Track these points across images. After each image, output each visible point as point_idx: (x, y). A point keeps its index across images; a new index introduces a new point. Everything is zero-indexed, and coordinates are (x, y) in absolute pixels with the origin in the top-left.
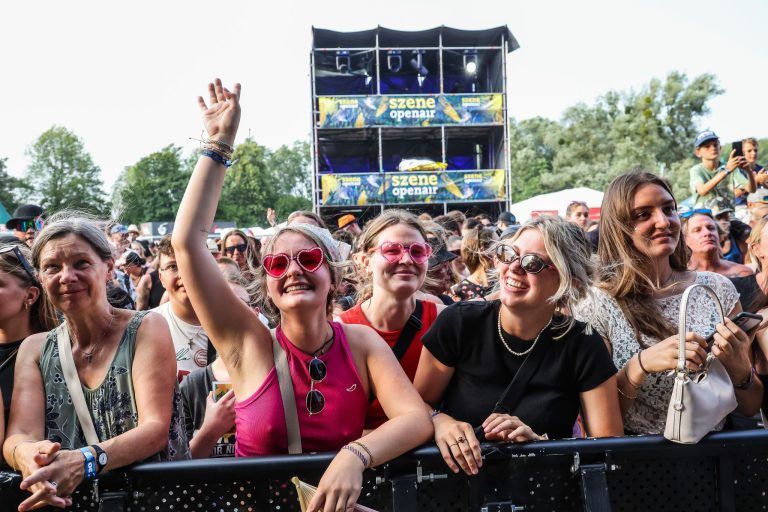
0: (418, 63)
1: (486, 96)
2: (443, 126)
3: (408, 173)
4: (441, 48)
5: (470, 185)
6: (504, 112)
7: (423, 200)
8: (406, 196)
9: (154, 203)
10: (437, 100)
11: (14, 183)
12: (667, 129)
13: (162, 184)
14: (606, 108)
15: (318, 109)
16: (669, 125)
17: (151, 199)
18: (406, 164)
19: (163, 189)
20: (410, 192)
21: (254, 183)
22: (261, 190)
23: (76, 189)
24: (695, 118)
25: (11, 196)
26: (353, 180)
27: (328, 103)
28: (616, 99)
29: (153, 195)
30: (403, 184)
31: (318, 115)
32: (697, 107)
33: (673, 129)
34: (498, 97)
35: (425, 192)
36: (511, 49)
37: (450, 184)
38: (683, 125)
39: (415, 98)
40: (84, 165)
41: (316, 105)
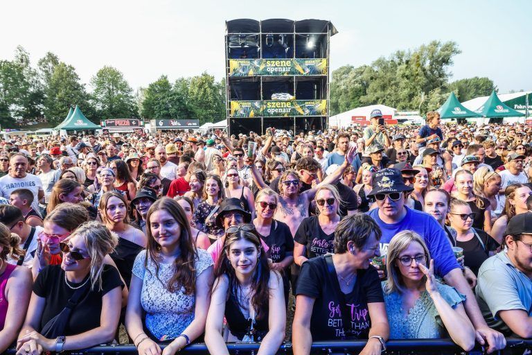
0: (282, 41)
1: (318, 60)
2: (294, 76)
3: (276, 101)
4: (295, 33)
5: (308, 108)
6: (327, 69)
7: (283, 115)
8: (275, 113)
9: (160, 108)
10: (292, 62)
11: (88, 97)
12: (429, 73)
13: (164, 98)
14: (397, 61)
15: (229, 66)
16: (430, 70)
17: (158, 106)
18: (274, 96)
19: (164, 100)
20: (276, 111)
21: (210, 98)
22: (214, 102)
23: (120, 101)
24: (444, 67)
25: (88, 104)
26: (246, 104)
27: (234, 63)
28: (403, 55)
29: (159, 103)
30: (273, 106)
31: (229, 70)
32: (446, 61)
33: (432, 72)
34: (324, 61)
35: (284, 111)
36: (333, 34)
37: (298, 107)
38: (437, 70)
39: (280, 61)
40: (124, 87)
41: (228, 64)
